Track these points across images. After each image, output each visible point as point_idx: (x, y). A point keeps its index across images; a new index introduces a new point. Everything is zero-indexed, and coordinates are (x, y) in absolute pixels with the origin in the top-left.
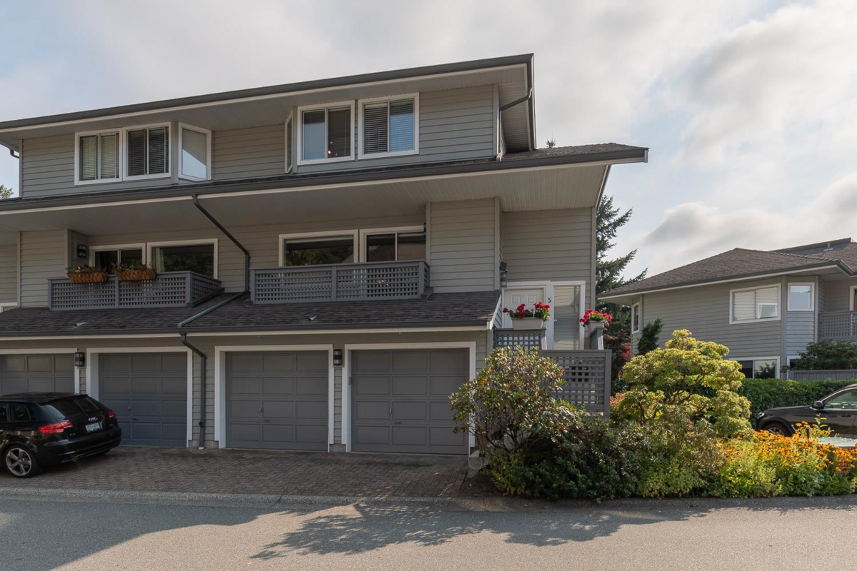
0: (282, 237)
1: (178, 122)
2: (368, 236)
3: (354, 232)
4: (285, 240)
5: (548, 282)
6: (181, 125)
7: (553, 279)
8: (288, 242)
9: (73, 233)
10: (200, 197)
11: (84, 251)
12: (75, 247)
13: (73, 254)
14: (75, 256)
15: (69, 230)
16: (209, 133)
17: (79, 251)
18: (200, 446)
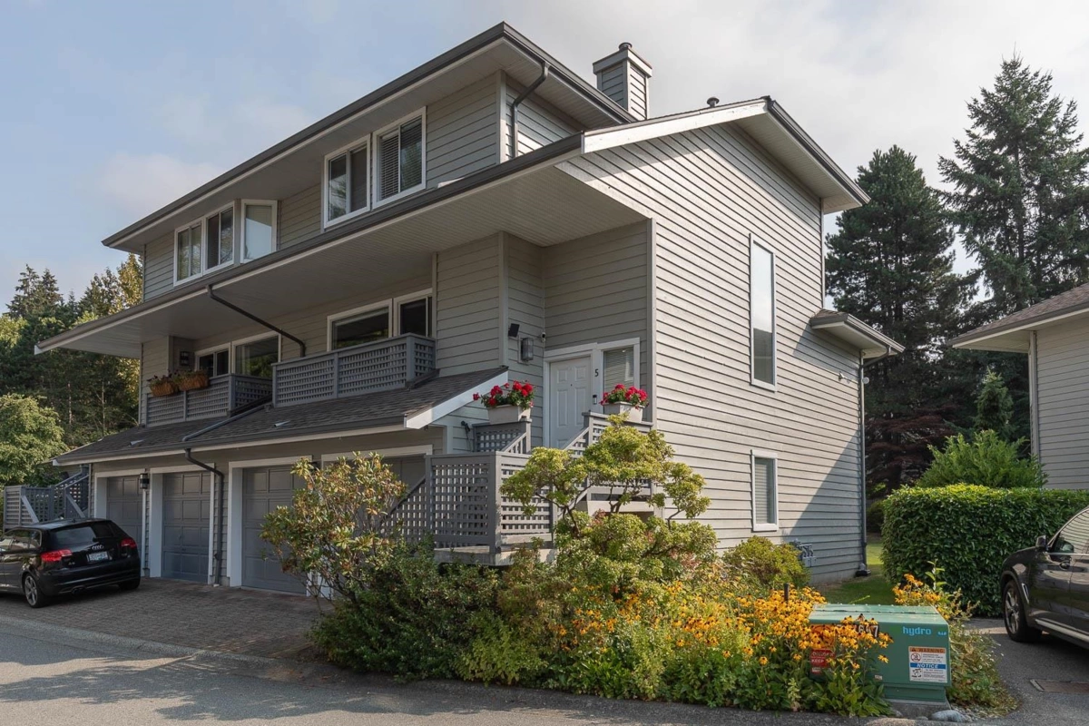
0: (331, 318)
1: (240, 199)
2: (402, 305)
3: (388, 302)
4: (334, 323)
5: (594, 346)
6: (244, 202)
7: (600, 340)
8: (338, 324)
9: (175, 340)
10: (215, 288)
11: (187, 358)
12: (178, 354)
13: (174, 363)
14: (178, 365)
15: (170, 337)
16: (274, 203)
17: (182, 358)
18: (215, 583)
